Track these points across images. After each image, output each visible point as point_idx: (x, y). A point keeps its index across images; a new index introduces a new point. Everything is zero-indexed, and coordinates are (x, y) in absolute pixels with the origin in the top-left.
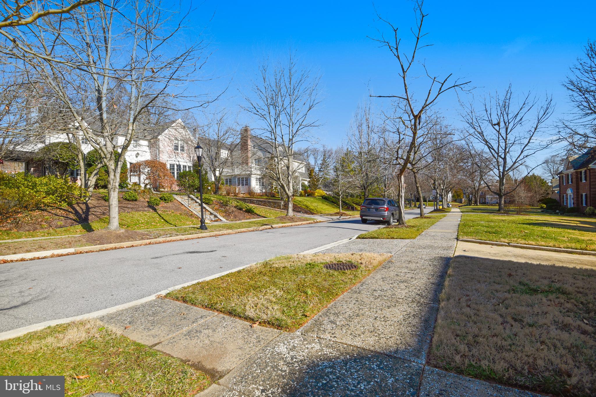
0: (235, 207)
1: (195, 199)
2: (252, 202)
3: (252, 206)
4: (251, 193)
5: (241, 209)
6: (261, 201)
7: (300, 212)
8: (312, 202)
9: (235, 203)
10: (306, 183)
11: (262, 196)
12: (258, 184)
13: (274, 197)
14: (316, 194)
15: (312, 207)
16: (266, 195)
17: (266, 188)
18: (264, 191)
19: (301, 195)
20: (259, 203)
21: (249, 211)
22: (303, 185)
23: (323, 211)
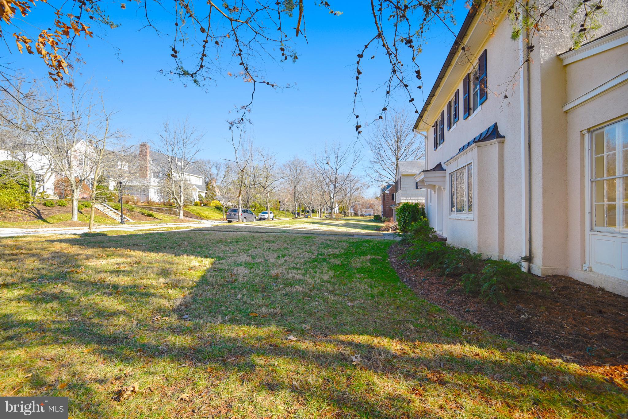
0: (139, 213)
1: (107, 206)
2: (151, 209)
3: (151, 212)
4: (149, 202)
5: (143, 214)
6: (159, 209)
7: (191, 217)
8: (205, 211)
9: (138, 210)
10: (203, 195)
11: (160, 205)
12: (157, 194)
13: (171, 205)
14: (212, 204)
15: (203, 215)
16: (164, 204)
17: (164, 198)
18: (162, 200)
19: (196, 205)
20: (157, 210)
21: (149, 216)
22: (200, 196)
23: (212, 218)
